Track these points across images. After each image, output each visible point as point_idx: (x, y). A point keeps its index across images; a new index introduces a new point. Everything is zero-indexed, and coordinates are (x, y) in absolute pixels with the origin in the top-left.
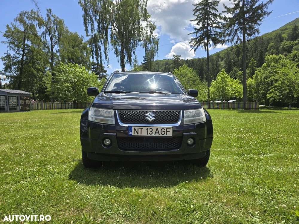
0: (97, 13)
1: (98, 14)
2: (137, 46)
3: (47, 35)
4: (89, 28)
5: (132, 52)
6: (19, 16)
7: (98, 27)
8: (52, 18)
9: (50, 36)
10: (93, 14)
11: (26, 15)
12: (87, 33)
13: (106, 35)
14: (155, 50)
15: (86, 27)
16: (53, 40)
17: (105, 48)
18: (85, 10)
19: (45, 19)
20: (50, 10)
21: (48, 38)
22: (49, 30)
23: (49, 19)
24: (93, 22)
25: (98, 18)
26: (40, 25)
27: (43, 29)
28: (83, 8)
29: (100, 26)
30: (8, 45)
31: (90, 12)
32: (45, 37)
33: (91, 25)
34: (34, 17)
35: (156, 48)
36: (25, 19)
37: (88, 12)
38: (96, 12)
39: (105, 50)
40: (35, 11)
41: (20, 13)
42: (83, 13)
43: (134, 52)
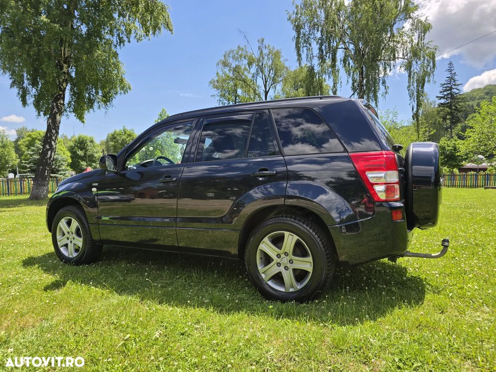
0: (318, 27)
1: (318, 30)
2: (391, 70)
3: (258, 77)
4: (304, 56)
5: (381, 82)
6: (223, 58)
7: (320, 51)
8: (265, 51)
9: (263, 79)
10: (310, 31)
11: (231, 55)
12: (300, 64)
13: (334, 60)
14: (429, 70)
15: (299, 55)
16: (267, 84)
17: (334, 83)
18: (298, 28)
19: (256, 55)
20: (263, 40)
21: (260, 82)
22: (261, 69)
23: (261, 53)
24: (310, 45)
25: (319, 35)
26: (250, 64)
27: (253, 70)
28: (295, 25)
29: (323, 47)
30: (218, 98)
31: (306, 29)
32: (256, 80)
33: (308, 50)
34: (241, 56)
35: (431, 64)
36: (231, 60)
37: (302, 31)
38: (314, 26)
39: (334, 87)
40: (242, 46)
41: (224, 53)
42: (294, 34)
43: (384, 82)
